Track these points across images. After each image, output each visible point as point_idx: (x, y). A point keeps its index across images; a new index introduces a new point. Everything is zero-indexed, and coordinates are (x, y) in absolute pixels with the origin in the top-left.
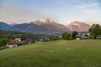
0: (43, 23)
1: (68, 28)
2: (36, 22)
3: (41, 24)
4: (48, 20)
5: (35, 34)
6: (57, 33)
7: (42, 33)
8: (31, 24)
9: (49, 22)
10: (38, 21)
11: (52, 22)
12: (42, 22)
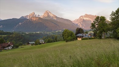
0: (40, 18)
1: (77, 24)
2: (30, 16)
3: (38, 19)
4: (47, 13)
5: (27, 35)
6: (60, 31)
7: (38, 32)
8: (23, 19)
9: (49, 16)
10: (33, 15)
11: (54, 15)
12: (38, 16)
